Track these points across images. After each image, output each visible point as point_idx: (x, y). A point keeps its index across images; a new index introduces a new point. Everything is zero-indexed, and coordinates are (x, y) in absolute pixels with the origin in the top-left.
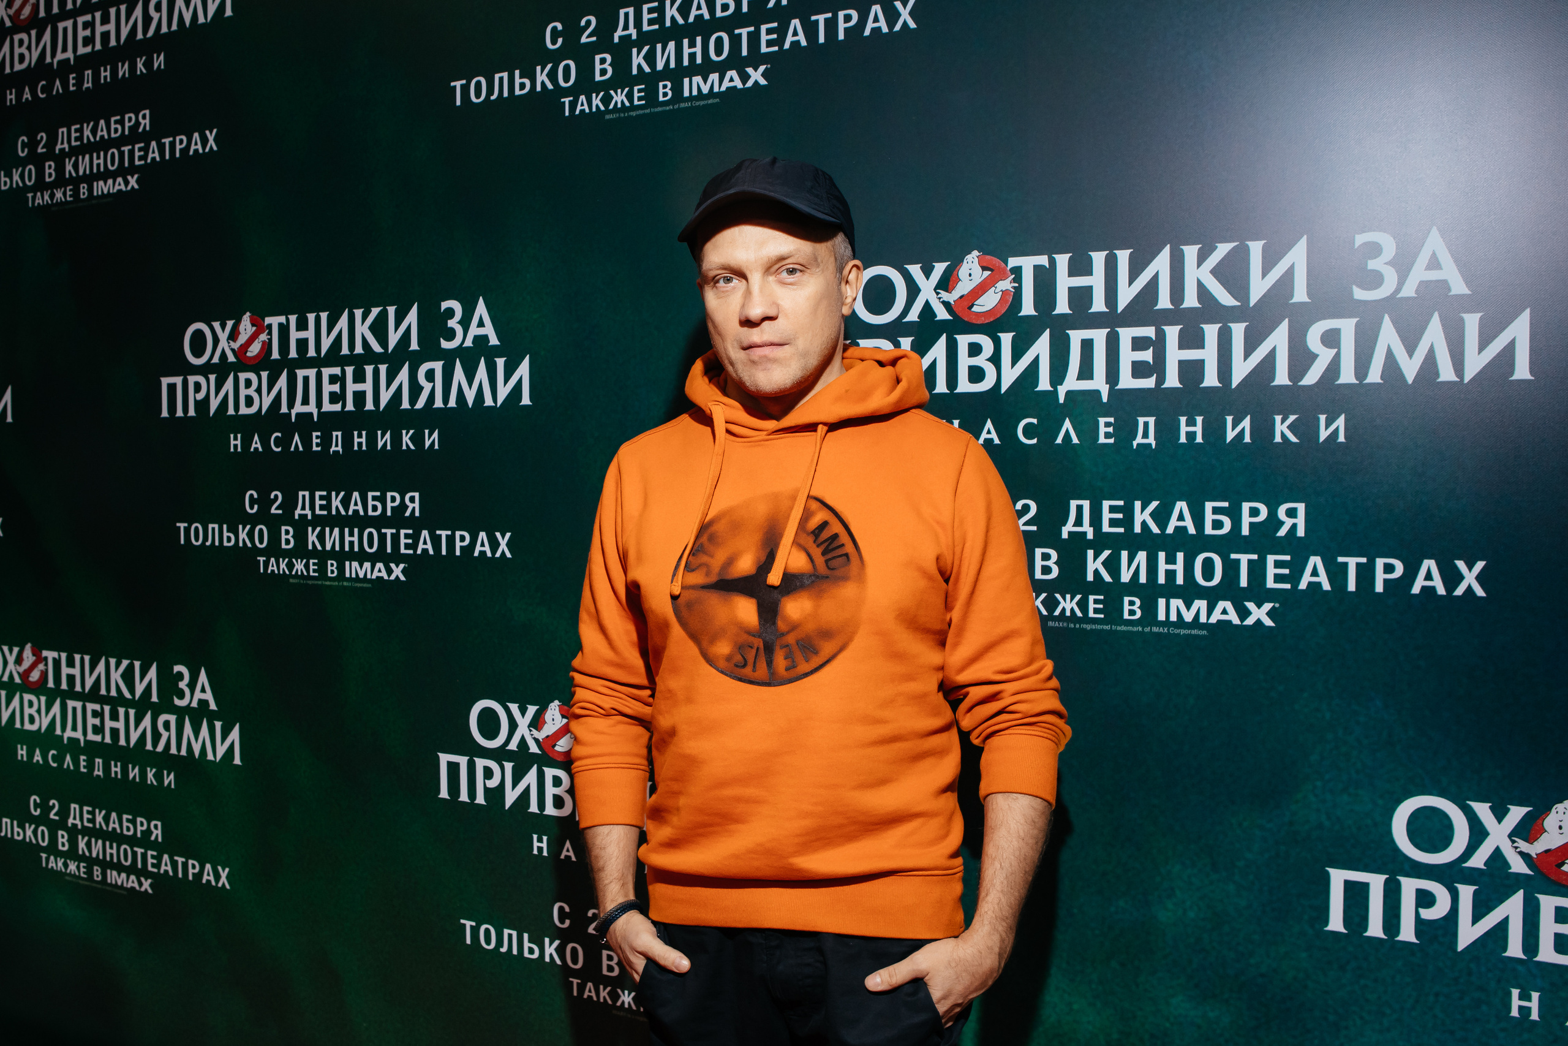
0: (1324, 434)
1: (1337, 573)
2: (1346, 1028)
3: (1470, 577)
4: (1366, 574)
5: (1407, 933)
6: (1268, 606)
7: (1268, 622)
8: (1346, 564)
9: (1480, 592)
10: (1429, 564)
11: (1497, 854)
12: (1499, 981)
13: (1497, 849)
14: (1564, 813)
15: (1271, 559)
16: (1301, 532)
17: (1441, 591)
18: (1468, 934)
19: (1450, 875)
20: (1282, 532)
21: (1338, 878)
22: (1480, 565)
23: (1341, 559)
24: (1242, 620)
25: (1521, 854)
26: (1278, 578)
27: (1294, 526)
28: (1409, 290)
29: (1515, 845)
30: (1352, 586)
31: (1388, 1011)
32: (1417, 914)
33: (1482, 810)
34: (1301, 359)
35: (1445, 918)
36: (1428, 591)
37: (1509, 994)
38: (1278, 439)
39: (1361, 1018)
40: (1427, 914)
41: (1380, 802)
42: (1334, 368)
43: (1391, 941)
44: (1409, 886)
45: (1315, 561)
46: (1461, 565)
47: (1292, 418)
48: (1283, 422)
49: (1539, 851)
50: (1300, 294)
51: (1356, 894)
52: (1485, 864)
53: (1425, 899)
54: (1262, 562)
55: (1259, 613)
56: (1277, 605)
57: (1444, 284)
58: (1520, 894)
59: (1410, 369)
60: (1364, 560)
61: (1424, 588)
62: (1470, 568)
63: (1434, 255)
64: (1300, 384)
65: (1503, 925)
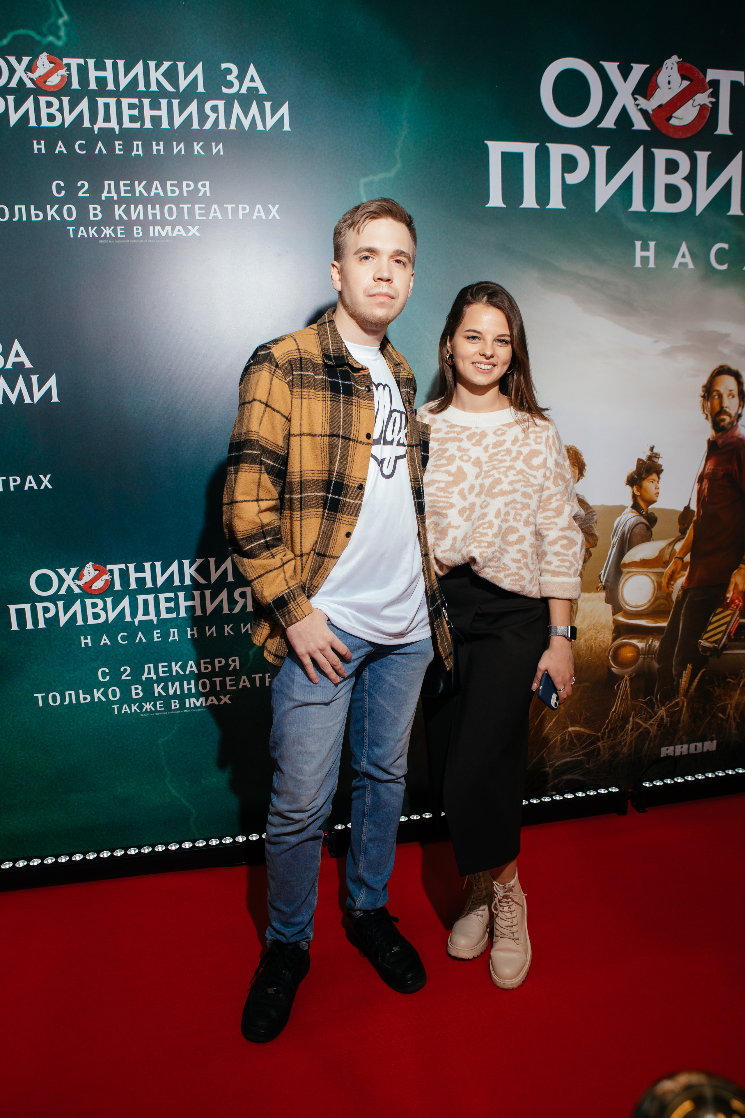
2: (25, 667)
3: (46, 481)
5: (42, 625)
9: (50, 487)
10: (30, 477)
11: (69, 588)
12: (76, 635)
13: (69, 585)
17: (36, 488)
18: (63, 620)
19: (53, 599)
21: (13, 608)
22: (49, 476)
25: (77, 585)
31: (39, 656)
33: (62, 571)
35: (54, 616)
37: (81, 638)
39: (30, 662)
40: (48, 616)
41: (24, 575)
43: (36, 629)
44: (40, 606)
46: (42, 476)
51: (21, 613)
53: (46, 610)
57: (22, 364)
58: (79, 601)
61: (29, 487)
62: (45, 477)
65: (75, 614)
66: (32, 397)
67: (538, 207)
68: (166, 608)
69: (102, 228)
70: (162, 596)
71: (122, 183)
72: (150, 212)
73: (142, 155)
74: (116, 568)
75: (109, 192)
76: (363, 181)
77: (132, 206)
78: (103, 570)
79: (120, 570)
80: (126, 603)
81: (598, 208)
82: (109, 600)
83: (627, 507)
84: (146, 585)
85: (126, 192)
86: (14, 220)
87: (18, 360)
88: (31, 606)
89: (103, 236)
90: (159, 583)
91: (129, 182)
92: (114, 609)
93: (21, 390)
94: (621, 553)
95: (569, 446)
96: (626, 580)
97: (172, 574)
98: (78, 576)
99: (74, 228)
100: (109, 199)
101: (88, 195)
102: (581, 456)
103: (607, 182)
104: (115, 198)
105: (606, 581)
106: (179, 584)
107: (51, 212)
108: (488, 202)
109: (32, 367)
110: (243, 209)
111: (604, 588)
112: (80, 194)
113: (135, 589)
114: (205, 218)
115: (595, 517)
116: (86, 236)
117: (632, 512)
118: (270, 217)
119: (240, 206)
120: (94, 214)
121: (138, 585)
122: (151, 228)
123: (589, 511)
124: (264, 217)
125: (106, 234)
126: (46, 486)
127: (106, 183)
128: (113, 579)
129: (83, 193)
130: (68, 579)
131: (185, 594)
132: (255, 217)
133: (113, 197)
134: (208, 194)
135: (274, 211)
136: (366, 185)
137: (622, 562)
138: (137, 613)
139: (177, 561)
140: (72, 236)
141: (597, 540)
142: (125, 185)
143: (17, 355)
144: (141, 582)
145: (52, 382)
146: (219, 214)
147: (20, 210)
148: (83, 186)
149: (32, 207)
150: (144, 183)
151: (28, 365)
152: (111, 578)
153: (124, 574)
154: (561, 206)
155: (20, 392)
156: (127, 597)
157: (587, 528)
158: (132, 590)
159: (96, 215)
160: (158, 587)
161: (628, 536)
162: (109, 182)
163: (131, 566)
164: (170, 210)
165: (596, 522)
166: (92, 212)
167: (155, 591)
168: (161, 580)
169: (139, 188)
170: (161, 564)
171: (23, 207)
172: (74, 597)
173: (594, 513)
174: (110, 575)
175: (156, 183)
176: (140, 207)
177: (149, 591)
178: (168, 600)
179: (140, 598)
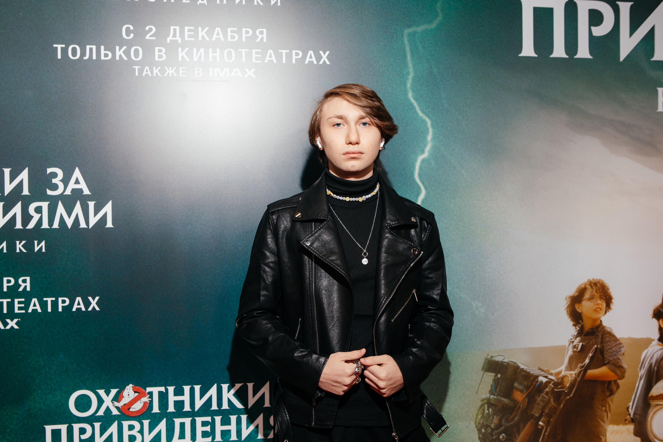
0: (36, 249)
1: (43, 305)
3: (94, 303)
4: (55, 304)
6: (16, 320)
7: (16, 327)
8: (47, 301)
9: (97, 309)
10: (79, 299)
11: (108, 409)
14: (130, 389)
15: (16, 301)
16: (28, 289)
17: (83, 309)
19: (90, 420)
20: (21, 289)
21: (49, 429)
22: (97, 298)
23: (45, 299)
24: (5, 327)
26: (20, 308)
27: (26, 287)
28: (68, 192)
29: (114, 404)
30: (49, 310)
32: (80, 437)
33: (102, 392)
34: (26, 218)
35: (90, 437)
36: (79, 310)
38: (18, 251)
41: (64, 395)
42: (40, 222)
44: (76, 427)
45: (35, 300)
46: (90, 298)
47: (24, 242)
48: (20, 243)
49: (122, 405)
50: (26, 192)
52: (104, 414)
54: (13, 302)
55: (12, 324)
56: (20, 320)
57: (81, 190)
58: (116, 422)
59: (69, 222)
60: (54, 299)
61: (77, 309)
62: (94, 299)
63: (77, 179)
64: (26, 228)
66: (87, 222)
67: (567, 57)
68: (203, 432)
69: (166, 68)
70: (199, 420)
71: (186, 28)
72: (211, 54)
73: (206, 4)
74: (156, 390)
75: (174, 36)
76: (407, 31)
77: (195, 50)
78: (143, 392)
79: (160, 393)
80: (162, 426)
81: (622, 59)
82: (146, 423)
83: (654, 340)
84: (183, 408)
85: (189, 36)
86: (85, 58)
87: (77, 186)
88: (68, 427)
89: (165, 75)
90: (197, 407)
91: (193, 28)
92: (150, 432)
93: (77, 215)
94: (649, 386)
95: (597, 280)
96: (654, 413)
97: (210, 398)
98: (117, 398)
99: (140, 67)
100: (174, 43)
101: (154, 38)
102: (608, 289)
103: (631, 34)
104: (180, 41)
105: (635, 413)
106: (217, 408)
107: (119, 52)
108: (520, 52)
109: (90, 194)
110: (297, 54)
111: (633, 421)
112: (148, 37)
113: (173, 413)
114: (261, 62)
115: (622, 349)
116: (150, 75)
117: (659, 345)
118: (321, 62)
119: (294, 52)
120: (159, 55)
121: (176, 408)
122: (211, 69)
123: (616, 344)
124: (315, 62)
125: (169, 73)
126: (94, 307)
127: (172, 28)
128: (151, 402)
129: (150, 36)
130: (108, 400)
131: (222, 418)
132: (307, 62)
133: (178, 40)
134: (265, 40)
135: (325, 57)
136: (409, 35)
137: (650, 395)
138: (173, 436)
139: (216, 384)
140: (137, 74)
141: (625, 372)
142: (189, 30)
143: (77, 182)
144: (179, 405)
145: (108, 209)
146: (274, 58)
147: (91, 50)
148: (151, 30)
149: (102, 47)
150: (207, 28)
151: (86, 191)
152: (149, 401)
153: (163, 397)
154: (588, 56)
155: (77, 218)
156: (165, 420)
157: (614, 359)
158: (170, 413)
159: (160, 57)
160: (196, 410)
161: (656, 368)
162: (175, 27)
163: (171, 389)
164: (230, 53)
165: (623, 354)
166: (157, 53)
167: (193, 414)
168: (199, 403)
169: (202, 33)
170: (201, 388)
171: (94, 47)
172: (111, 419)
173: (622, 346)
174: (149, 397)
175: (218, 29)
176: (202, 50)
177: (186, 415)
178: (204, 424)
179: (177, 421)
